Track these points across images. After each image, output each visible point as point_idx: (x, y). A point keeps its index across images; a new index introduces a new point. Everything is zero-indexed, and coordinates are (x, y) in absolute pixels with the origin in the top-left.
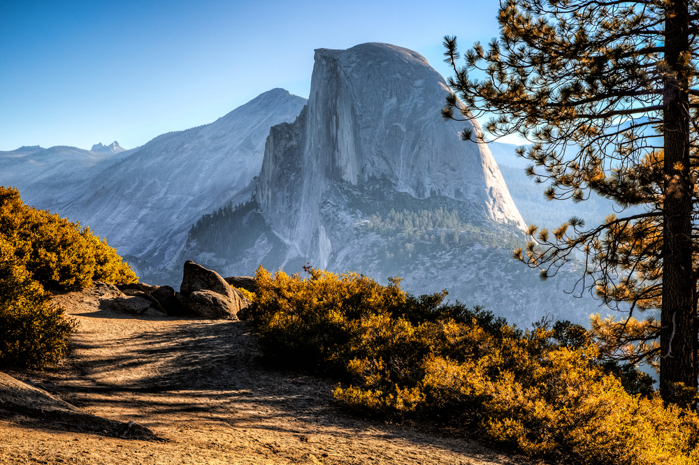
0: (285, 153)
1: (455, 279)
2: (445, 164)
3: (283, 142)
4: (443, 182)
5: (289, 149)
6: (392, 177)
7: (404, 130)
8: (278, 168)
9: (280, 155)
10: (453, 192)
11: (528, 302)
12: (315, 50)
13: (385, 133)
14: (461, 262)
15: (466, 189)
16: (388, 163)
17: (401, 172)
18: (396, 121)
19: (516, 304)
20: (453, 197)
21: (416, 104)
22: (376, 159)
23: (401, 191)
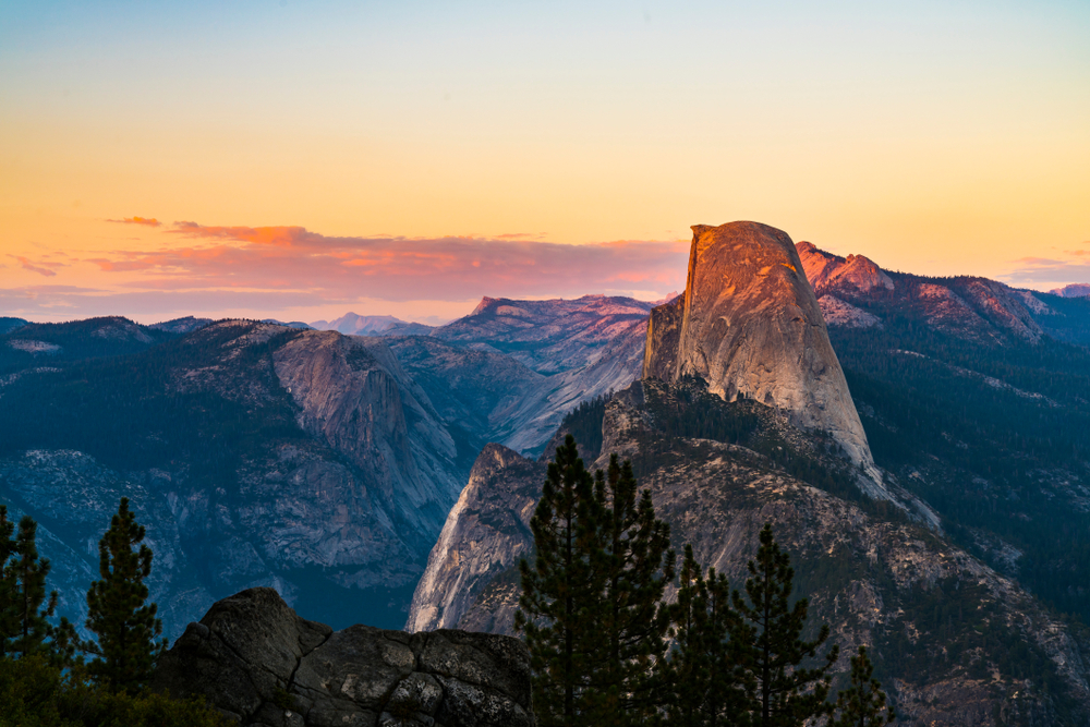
0: (664, 337)
1: (675, 495)
2: (760, 364)
3: (663, 326)
4: (755, 384)
5: (669, 334)
6: (707, 375)
7: (729, 325)
8: (656, 354)
9: (659, 339)
10: (764, 396)
11: (729, 524)
12: (692, 227)
13: (710, 326)
14: (690, 476)
15: (777, 393)
16: (706, 361)
17: (715, 370)
18: (724, 314)
19: (717, 526)
20: (761, 400)
21: (751, 295)
22: (696, 354)
23: (711, 391)
